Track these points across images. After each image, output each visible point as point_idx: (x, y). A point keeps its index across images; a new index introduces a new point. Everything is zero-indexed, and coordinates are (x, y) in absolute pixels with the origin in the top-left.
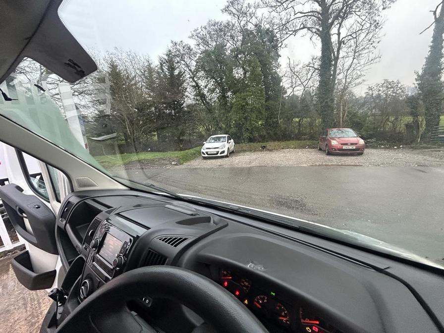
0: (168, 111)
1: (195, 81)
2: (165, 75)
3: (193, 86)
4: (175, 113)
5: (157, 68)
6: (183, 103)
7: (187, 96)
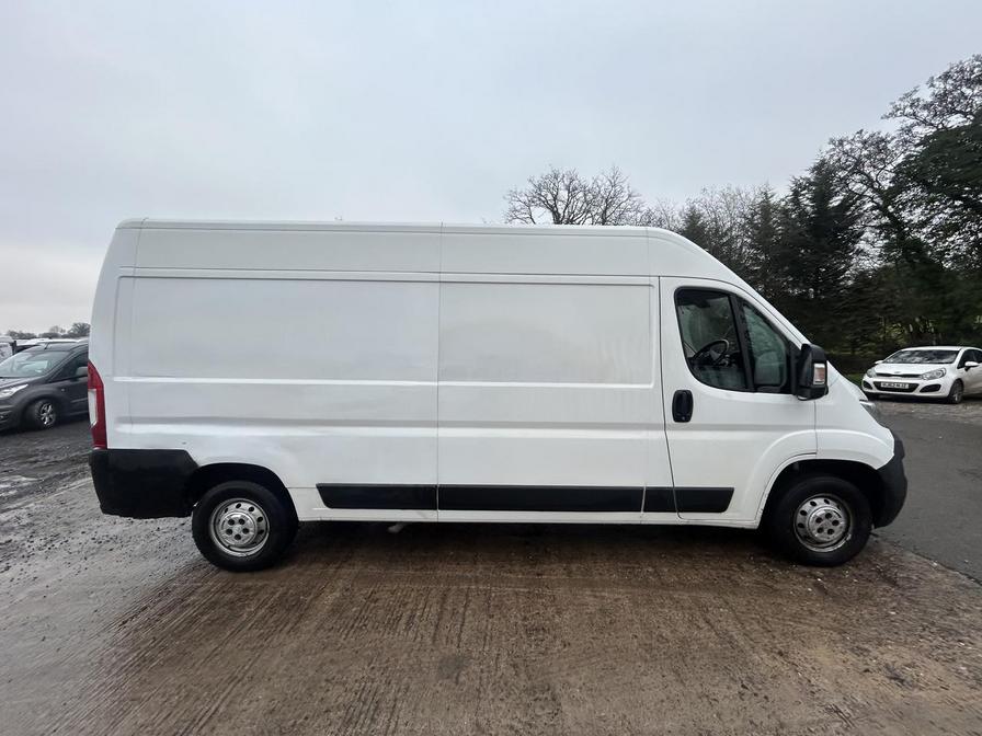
0: (796, 291)
1: (890, 215)
2: (803, 214)
3: (880, 227)
4: (815, 294)
5: (783, 203)
6: (845, 270)
7: (860, 252)
